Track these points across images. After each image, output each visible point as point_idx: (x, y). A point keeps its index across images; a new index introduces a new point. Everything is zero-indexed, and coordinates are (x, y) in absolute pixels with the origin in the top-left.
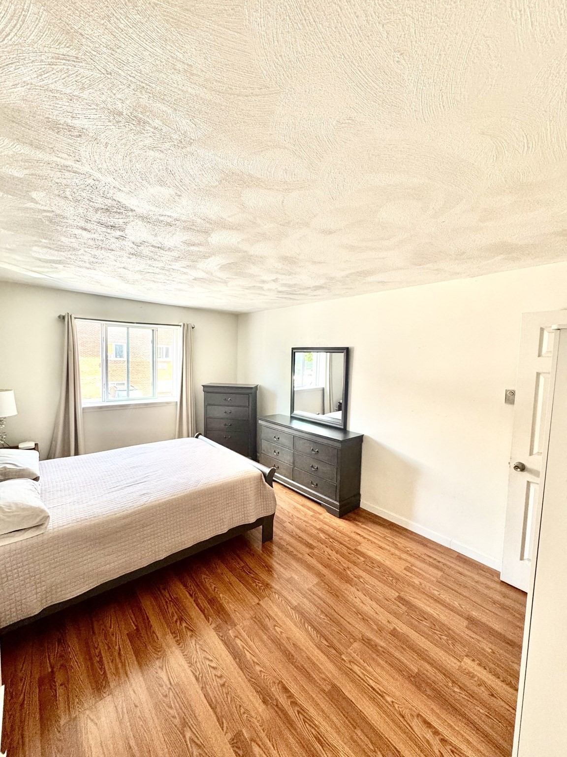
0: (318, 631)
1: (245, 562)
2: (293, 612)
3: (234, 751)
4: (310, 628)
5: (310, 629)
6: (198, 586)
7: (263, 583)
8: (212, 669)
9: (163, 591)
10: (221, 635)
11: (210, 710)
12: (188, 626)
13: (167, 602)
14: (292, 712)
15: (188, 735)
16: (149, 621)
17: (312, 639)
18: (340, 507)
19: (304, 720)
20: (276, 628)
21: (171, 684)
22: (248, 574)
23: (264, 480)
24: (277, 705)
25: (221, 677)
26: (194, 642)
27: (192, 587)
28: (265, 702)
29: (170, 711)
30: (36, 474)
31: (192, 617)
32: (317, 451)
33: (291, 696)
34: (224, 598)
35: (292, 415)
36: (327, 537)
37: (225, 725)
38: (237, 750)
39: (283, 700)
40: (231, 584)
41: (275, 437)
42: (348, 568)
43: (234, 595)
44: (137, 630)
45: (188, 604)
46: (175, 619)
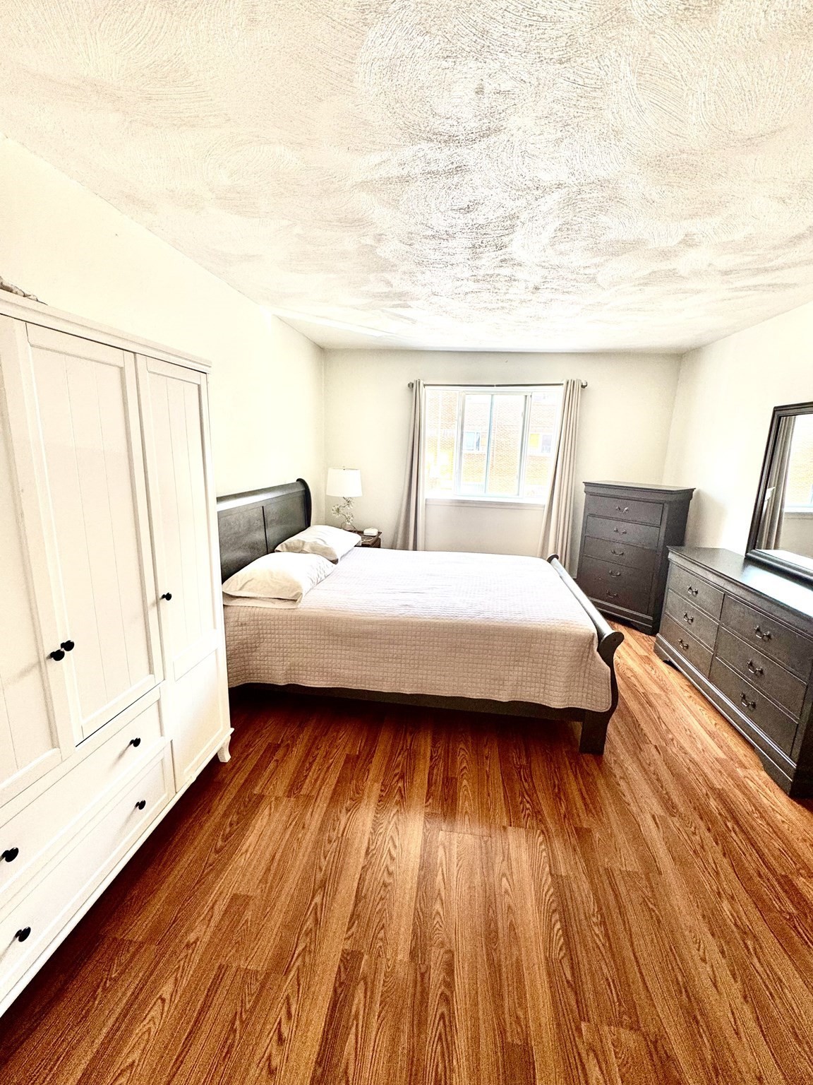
0: (568, 943)
1: (529, 763)
2: (550, 879)
3: (339, 968)
4: (558, 926)
5: (556, 929)
6: (447, 752)
7: (533, 808)
8: (388, 856)
9: (408, 734)
10: (428, 826)
11: (353, 898)
12: (403, 790)
13: (402, 749)
14: (435, 1008)
15: (318, 899)
16: (373, 756)
17: (548, 949)
18: (797, 774)
19: (440, 1034)
20: (504, 879)
21: (342, 835)
22: (521, 780)
23: (595, 647)
24: (423, 975)
25: (390, 874)
26: (395, 810)
27: (440, 751)
28: (413, 955)
29: (322, 860)
30: (335, 555)
31: (414, 783)
32: (769, 636)
33: (449, 985)
34: (466, 787)
35: (748, 554)
36: (724, 812)
37: (354, 929)
38: (342, 969)
39: (436, 976)
40: (488, 777)
41: (690, 588)
42: (732, 898)
43: (480, 793)
44: (358, 757)
45: (422, 767)
46: (396, 771)
